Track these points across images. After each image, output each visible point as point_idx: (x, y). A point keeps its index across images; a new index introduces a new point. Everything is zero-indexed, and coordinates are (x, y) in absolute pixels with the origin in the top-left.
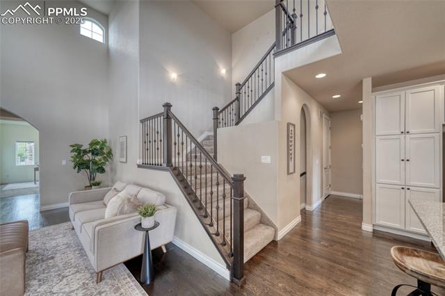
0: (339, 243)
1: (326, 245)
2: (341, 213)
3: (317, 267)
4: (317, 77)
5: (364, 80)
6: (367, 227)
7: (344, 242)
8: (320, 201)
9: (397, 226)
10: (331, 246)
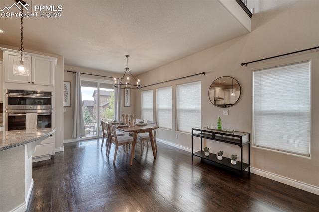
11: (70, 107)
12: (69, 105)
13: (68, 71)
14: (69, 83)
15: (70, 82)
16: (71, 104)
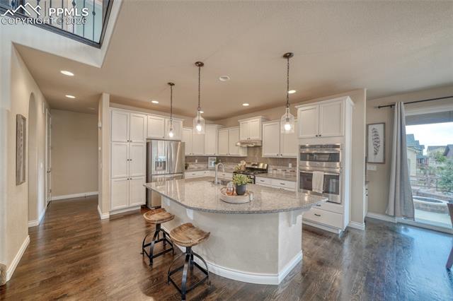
0: (91, 238)
1: (79, 246)
2: (76, 214)
3: (83, 268)
4: (63, 72)
5: (104, 94)
6: (104, 216)
7: (93, 236)
8: (44, 211)
9: (125, 206)
10: (84, 245)
11: (384, 163)
12: (382, 161)
13: (379, 107)
14: (382, 126)
15: (384, 123)
16: (384, 159)
